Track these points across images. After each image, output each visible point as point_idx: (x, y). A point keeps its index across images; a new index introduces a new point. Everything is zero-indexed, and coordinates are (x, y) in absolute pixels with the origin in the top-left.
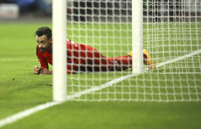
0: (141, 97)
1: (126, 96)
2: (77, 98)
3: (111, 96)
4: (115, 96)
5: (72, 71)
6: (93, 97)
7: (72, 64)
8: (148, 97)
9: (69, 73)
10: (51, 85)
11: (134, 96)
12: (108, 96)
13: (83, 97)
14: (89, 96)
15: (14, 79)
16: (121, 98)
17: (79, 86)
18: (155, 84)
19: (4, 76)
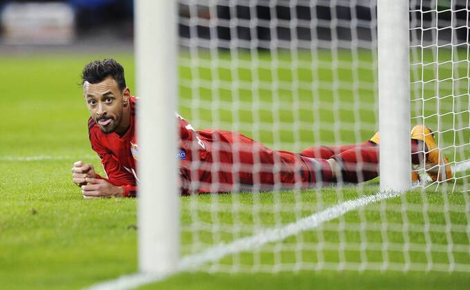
0: (396, 257)
1: (354, 257)
2: (210, 264)
3: (310, 256)
4: (320, 256)
5: (194, 185)
6: (257, 259)
7: (195, 165)
8: (417, 257)
9: (185, 192)
10: (135, 228)
11: (375, 257)
12: (299, 256)
13: (227, 260)
14: (246, 256)
15: (34, 212)
16: (337, 261)
17: (215, 228)
18: (437, 218)
19: (7, 204)
